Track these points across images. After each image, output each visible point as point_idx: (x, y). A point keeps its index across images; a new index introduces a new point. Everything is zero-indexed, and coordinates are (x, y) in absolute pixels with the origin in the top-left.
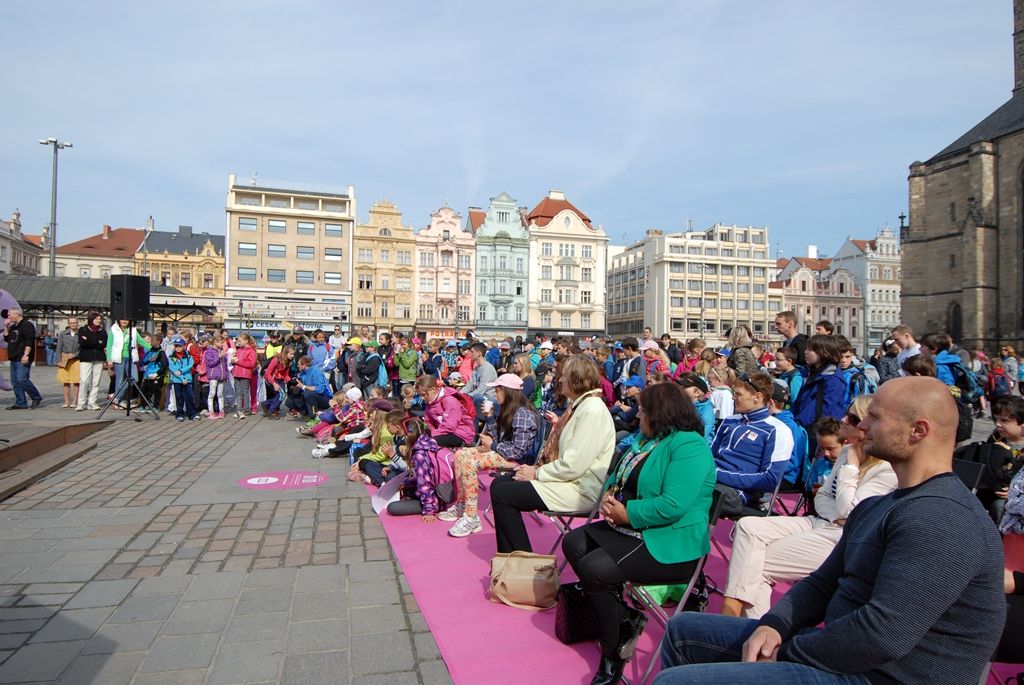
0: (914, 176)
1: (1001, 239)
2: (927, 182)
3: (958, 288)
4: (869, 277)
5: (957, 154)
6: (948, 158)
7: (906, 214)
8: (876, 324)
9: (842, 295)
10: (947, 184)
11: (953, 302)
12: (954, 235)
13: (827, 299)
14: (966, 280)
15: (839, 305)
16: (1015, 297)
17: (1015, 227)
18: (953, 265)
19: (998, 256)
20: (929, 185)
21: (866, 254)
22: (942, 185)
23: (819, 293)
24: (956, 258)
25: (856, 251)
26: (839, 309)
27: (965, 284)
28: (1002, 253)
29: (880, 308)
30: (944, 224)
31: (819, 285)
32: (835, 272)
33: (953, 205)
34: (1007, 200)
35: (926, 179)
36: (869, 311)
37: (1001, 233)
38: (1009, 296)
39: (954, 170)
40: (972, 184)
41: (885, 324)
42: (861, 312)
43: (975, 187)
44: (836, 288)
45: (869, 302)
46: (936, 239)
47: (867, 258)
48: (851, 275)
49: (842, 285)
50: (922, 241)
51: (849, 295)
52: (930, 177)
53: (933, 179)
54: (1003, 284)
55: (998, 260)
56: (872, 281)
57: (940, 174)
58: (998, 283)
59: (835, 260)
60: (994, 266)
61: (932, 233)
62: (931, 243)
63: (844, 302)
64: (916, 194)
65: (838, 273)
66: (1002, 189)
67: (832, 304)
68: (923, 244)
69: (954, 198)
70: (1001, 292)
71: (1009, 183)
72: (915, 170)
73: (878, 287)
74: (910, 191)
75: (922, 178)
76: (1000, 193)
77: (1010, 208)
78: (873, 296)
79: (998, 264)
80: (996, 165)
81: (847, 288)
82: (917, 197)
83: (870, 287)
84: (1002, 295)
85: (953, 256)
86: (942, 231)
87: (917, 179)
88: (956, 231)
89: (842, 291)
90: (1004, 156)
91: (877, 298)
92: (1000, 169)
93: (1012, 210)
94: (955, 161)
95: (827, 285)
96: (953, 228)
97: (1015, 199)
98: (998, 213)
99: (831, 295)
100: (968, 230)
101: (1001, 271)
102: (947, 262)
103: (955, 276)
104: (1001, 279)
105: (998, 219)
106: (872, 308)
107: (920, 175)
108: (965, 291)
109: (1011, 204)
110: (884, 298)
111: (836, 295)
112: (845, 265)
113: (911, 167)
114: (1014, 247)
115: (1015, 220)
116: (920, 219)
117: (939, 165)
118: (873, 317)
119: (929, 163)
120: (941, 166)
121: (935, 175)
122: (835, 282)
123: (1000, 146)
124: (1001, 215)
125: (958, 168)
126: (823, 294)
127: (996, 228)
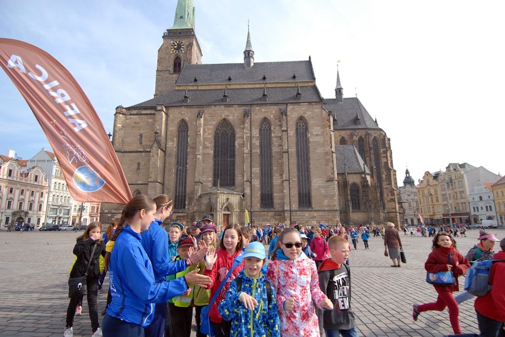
0: (120, 113)
1: (166, 158)
2: (127, 119)
3: (141, 182)
4: (54, 174)
5: (146, 108)
6: (140, 109)
7: (112, 134)
8: (55, 203)
9: (35, 183)
10: (139, 123)
11: (137, 190)
12: (141, 152)
13: (26, 185)
14: (151, 177)
15: (33, 189)
16: (173, 189)
17: (174, 153)
18: (138, 169)
19: (165, 167)
20: (128, 121)
21: (54, 160)
22: (135, 123)
23: (20, 179)
24: (141, 164)
25: (48, 158)
26: (33, 192)
27: (150, 180)
28: (167, 165)
29: (58, 194)
30: (135, 145)
31: (21, 175)
32: (33, 168)
33: (141, 135)
34: (171, 139)
35: (126, 117)
36: (51, 195)
37: (167, 155)
38: (169, 189)
39: (143, 116)
40: (156, 125)
41: (60, 204)
42: (47, 195)
43: (158, 127)
44: (33, 178)
45: (52, 190)
46: (129, 152)
47: (55, 163)
48: (43, 171)
49: (36, 176)
50: (121, 152)
51: (40, 184)
52: (128, 117)
53: (130, 118)
54: (166, 182)
55: (164, 169)
56: (56, 177)
57: (135, 117)
58: (164, 181)
59: (31, 161)
60: (163, 172)
61: (127, 149)
62: (127, 154)
63: (37, 188)
64: (120, 124)
65: (35, 169)
66: (168, 133)
67: (29, 188)
68: (121, 154)
69: (142, 132)
70: (165, 186)
71: (173, 130)
72: (119, 110)
73: (58, 181)
74: (115, 121)
75: (124, 116)
76: (168, 134)
77: (172, 143)
78: (55, 186)
79: (164, 171)
80: (167, 120)
81: (39, 179)
82: (120, 125)
83: (54, 180)
84: (165, 188)
85: (139, 163)
86: (133, 148)
87: (121, 115)
88: (142, 150)
89: (36, 180)
90: (171, 116)
91: (57, 188)
92: (168, 122)
93: (174, 144)
94: (144, 112)
95: (27, 175)
96: (140, 148)
97: (175, 139)
98: (166, 144)
99: (29, 182)
100: (154, 149)
101: (165, 175)
102: (135, 167)
103: (140, 175)
104: (166, 179)
105: (166, 148)
106: (54, 193)
107: (123, 114)
108: (149, 183)
109: (173, 141)
110: (61, 188)
111: (32, 182)
112: (40, 164)
113: (116, 109)
114: (174, 163)
115: (175, 150)
116: (120, 139)
117: (135, 112)
118: (53, 199)
119: (128, 109)
120: (135, 113)
121: (132, 116)
122: (32, 174)
123: (169, 111)
124: (167, 146)
125: (146, 116)
126: (24, 181)
127: (165, 152)
